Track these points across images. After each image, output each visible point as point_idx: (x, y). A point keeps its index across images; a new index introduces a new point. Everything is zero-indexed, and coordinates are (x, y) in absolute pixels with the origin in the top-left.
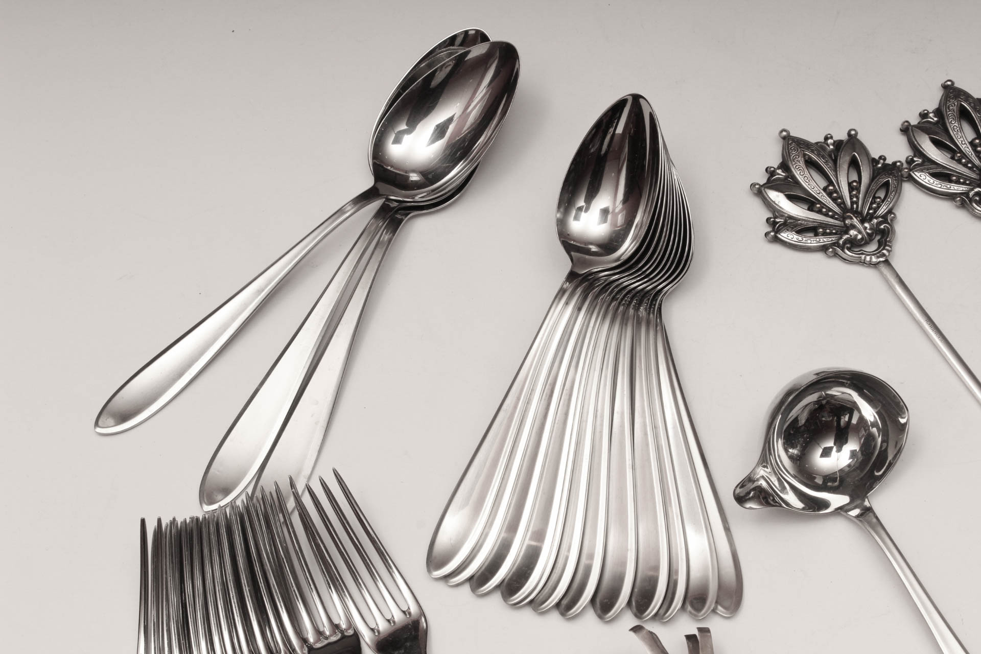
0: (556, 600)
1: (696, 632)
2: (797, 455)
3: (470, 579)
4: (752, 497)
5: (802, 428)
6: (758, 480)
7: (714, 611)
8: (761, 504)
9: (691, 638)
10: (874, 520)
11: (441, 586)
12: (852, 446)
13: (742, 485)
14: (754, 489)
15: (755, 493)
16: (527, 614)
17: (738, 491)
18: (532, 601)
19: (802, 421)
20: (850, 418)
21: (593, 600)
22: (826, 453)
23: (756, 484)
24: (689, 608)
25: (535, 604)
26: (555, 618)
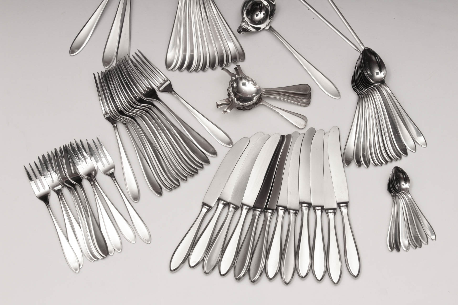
0: (201, 68)
1: (236, 67)
2: (250, 18)
3: (178, 68)
4: (242, 31)
5: (250, 11)
6: (242, 26)
7: (239, 61)
8: (245, 32)
9: (235, 68)
10: (272, 29)
11: (171, 72)
12: (263, 12)
13: (239, 28)
14: (242, 29)
15: (242, 30)
16: (194, 74)
17: (238, 30)
18: (195, 70)
19: (250, 9)
20: (261, 5)
21: (209, 66)
22: (257, 15)
23: (242, 27)
24: (233, 61)
25: (196, 70)
26: (201, 73)
